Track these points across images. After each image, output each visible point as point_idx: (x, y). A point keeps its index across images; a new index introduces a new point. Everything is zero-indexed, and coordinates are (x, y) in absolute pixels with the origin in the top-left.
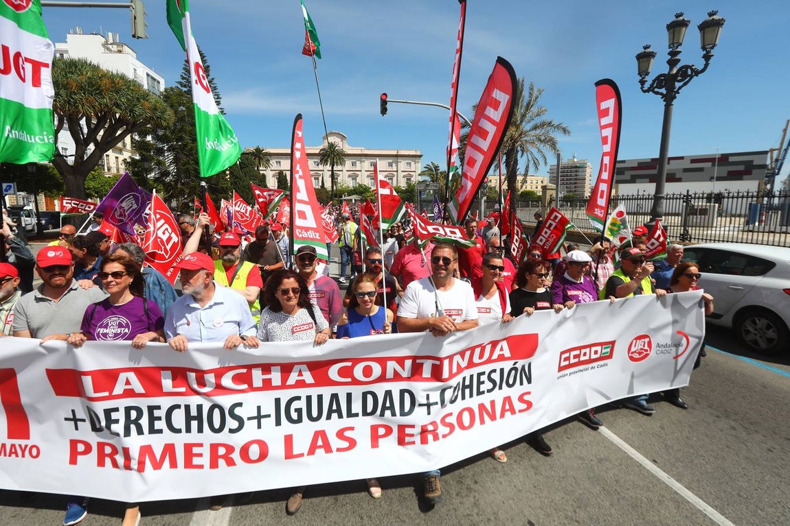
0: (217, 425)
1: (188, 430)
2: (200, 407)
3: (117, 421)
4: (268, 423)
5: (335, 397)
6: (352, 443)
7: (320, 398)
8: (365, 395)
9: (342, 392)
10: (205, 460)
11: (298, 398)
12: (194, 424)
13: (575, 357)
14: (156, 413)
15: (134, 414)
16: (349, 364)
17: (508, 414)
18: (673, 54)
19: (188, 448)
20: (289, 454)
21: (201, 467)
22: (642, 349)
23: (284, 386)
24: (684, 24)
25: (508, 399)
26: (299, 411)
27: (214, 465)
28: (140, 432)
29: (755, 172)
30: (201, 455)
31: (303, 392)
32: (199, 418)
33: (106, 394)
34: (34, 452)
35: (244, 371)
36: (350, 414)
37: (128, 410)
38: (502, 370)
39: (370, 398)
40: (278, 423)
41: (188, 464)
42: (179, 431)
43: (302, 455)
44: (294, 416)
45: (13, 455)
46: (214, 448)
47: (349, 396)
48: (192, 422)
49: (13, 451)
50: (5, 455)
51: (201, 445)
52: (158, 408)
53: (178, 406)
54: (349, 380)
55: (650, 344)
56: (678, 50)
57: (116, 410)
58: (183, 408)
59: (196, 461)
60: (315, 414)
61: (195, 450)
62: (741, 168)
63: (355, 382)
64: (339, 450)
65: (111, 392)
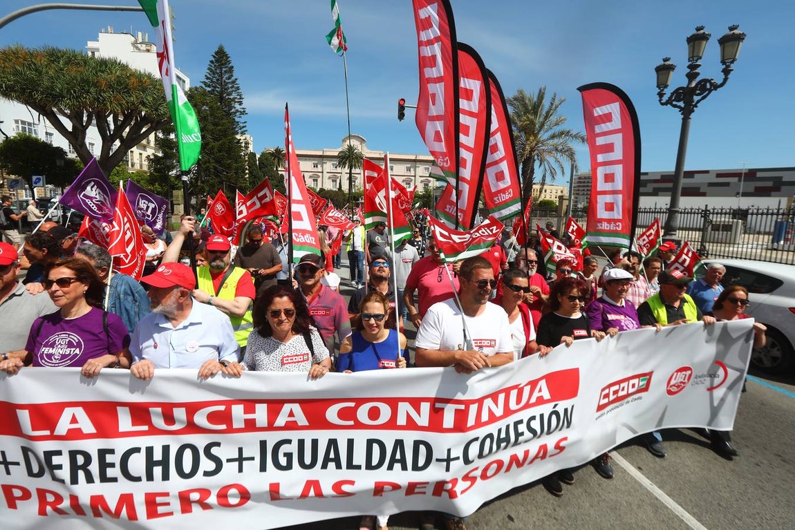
1: (150, 477)
2: (166, 449)
3: (60, 467)
4: (251, 467)
5: (333, 443)
7: (315, 443)
8: (370, 443)
9: (342, 437)
10: (175, 507)
11: (289, 442)
12: (158, 471)
13: (615, 393)
14: (109, 458)
15: (80, 460)
16: (352, 404)
18: (693, 67)
19: (151, 498)
20: (275, 496)
21: (170, 514)
23: (271, 427)
24: (705, 37)
26: (289, 456)
27: (186, 510)
28: (90, 479)
29: (784, 188)
30: (167, 504)
31: (294, 436)
32: (164, 463)
33: (47, 433)
35: (222, 408)
36: (350, 466)
37: (73, 454)
38: (542, 416)
39: (376, 448)
40: (263, 468)
41: (153, 514)
42: (138, 479)
44: (283, 461)
46: (185, 494)
47: (351, 443)
48: (155, 468)
51: (166, 494)
52: (112, 452)
53: (137, 450)
54: (351, 423)
56: (697, 63)
57: (59, 453)
58: (143, 451)
59: (162, 510)
60: (308, 460)
61: (160, 500)
62: (770, 184)
63: (359, 425)
65: (53, 430)
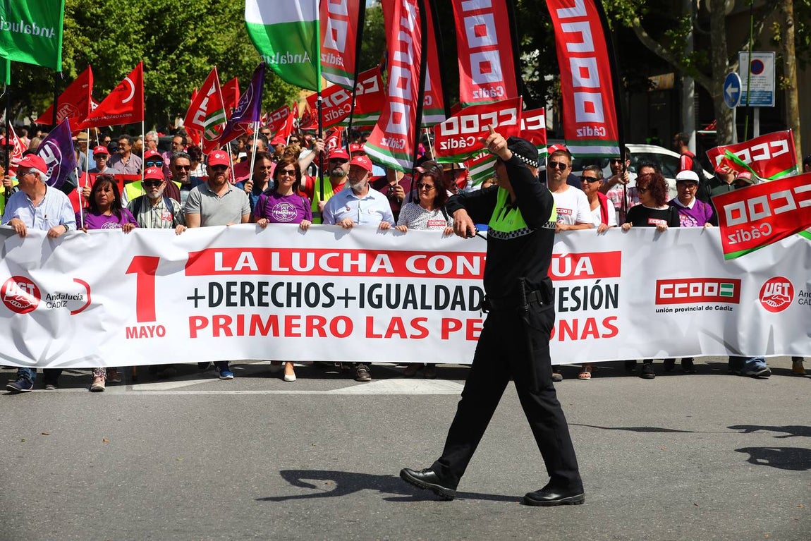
0: (312, 300)
1: (289, 305)
2: (299, 285)
3: (235, 294)
4: (354, 304)
5: (411, 288)
6: (425, 333)
7: (398, 287)
8: (438, 288)
9: (417, 283)
10: (302, 330)
11: (379, 286)
12: (294, 299)
13: (681, 290)
14: (265, 289)
15: (247, 289)
16: (424, 257)
17: (590, 336)
19: (288, 319)
20: (370, 334)
21: (299, 335)
22: (780, 296)
23: (368, 273)
25: (591, 321)
26: (379, 297)
27: (309, 334)
28: (252, 304)
30: (298, 326)
31: (384, 281)
32: (298, 295)
33: (230, 269)
34: (161, 331)
35: (337, 255)
36: (424, 307)
37: (243, 284)
38: (586, 288)
39: (442, 292)
40: (362, 305)
41: (288, 333)
42: (281, 305)
43: (380, 336)
44: (376, 301)
45: (143, 336)
46: (310, 319)
47: (424, 287)
48: (292, 298)
49: (143, 333)
50: (137, 337)
51: (299, 317)
52: (267, 284)
53: (282, 284)
54: (424, 272)
55: (791, 290)
57: (235, 284)
58: (285, 285)
59: (294, 330)
60: (393, 302)
61: (294, 321)
63: (430, 275)
64: (412, 337)
65: (233, 267)
